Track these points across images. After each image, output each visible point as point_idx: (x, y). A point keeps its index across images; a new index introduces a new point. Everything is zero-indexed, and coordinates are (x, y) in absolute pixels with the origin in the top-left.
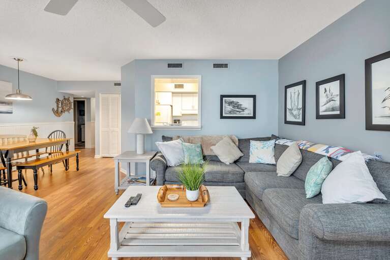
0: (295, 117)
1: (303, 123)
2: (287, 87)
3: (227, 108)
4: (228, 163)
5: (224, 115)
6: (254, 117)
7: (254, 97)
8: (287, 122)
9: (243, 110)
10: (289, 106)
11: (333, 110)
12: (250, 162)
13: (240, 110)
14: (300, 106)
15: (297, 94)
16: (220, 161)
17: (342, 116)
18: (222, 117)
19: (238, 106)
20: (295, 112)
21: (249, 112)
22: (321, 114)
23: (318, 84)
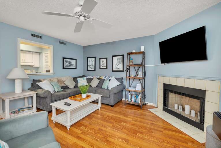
0: (91, 68)
1: (95, 70)
2: (88, 58)
3: (66, 64)
4: (73, 88)
5: (64, 67)
6: (76, 68)
7: (76, 60)
8: (88, 70)
9: (72, 65)
10: (89, 64)
11: (105, 67)
12: (79, 86)
13: (71, 65)
14: (94, 65)
15: (92, 60)
16: (69, 88)
17: (107, 68)
18: (63, 68)
19: (70, 63)
20: (91, 67)
21: (74, 66)
22: (101, 68)
23: (100, 59)
